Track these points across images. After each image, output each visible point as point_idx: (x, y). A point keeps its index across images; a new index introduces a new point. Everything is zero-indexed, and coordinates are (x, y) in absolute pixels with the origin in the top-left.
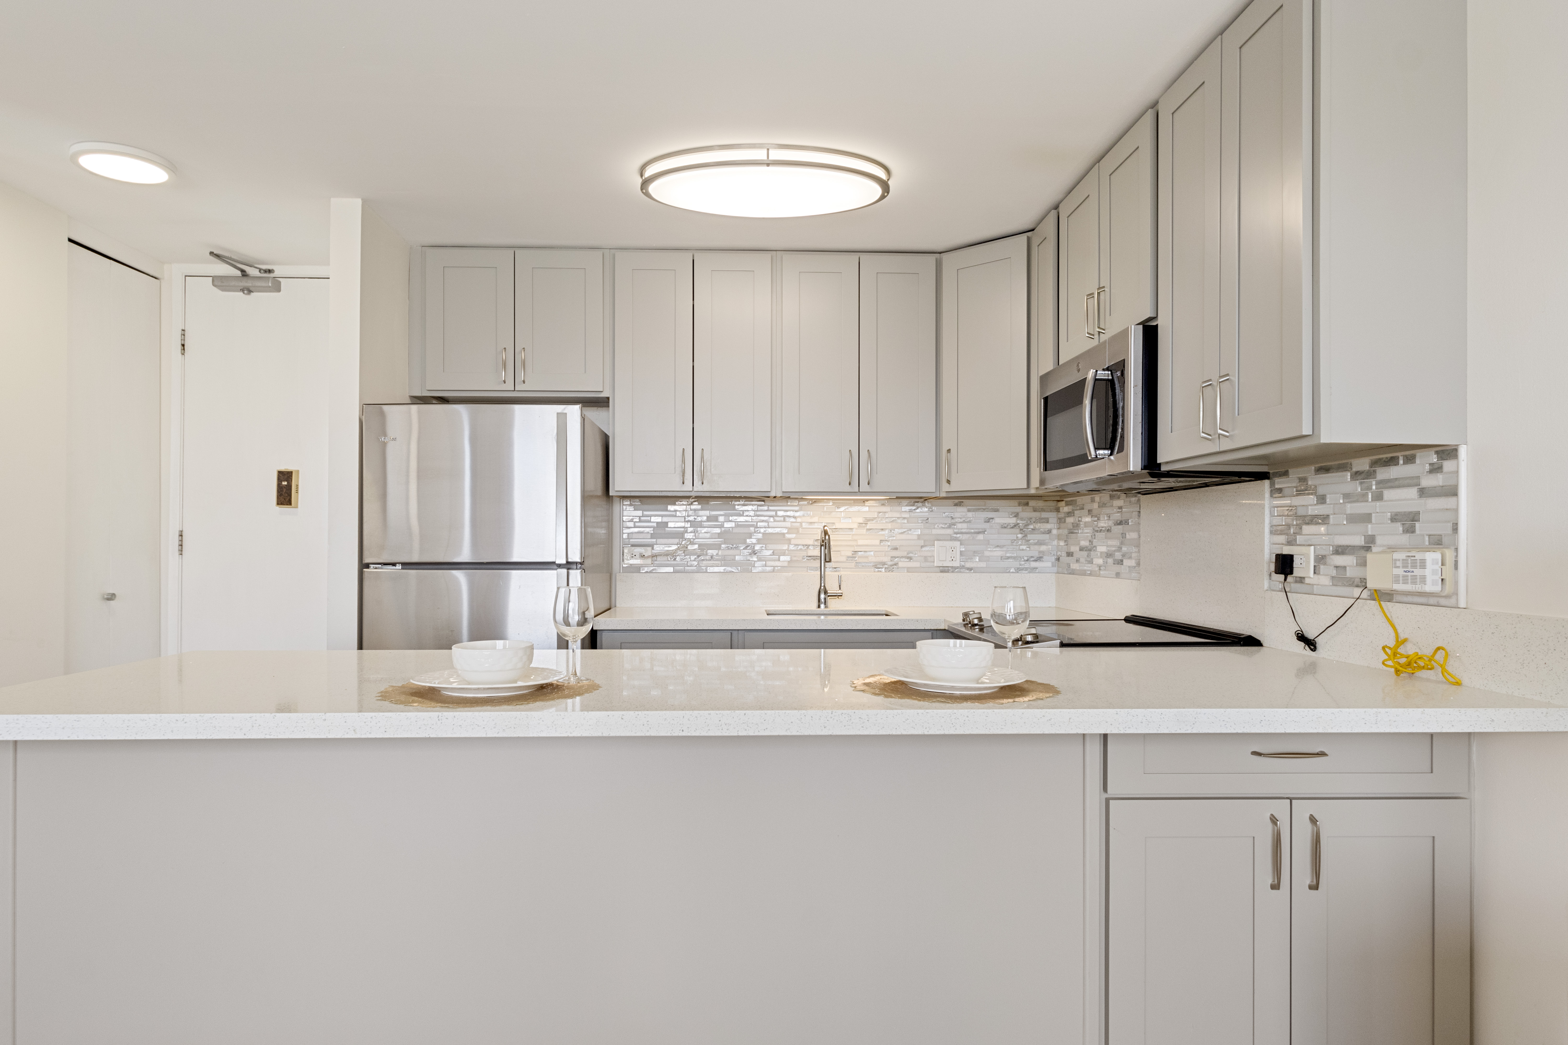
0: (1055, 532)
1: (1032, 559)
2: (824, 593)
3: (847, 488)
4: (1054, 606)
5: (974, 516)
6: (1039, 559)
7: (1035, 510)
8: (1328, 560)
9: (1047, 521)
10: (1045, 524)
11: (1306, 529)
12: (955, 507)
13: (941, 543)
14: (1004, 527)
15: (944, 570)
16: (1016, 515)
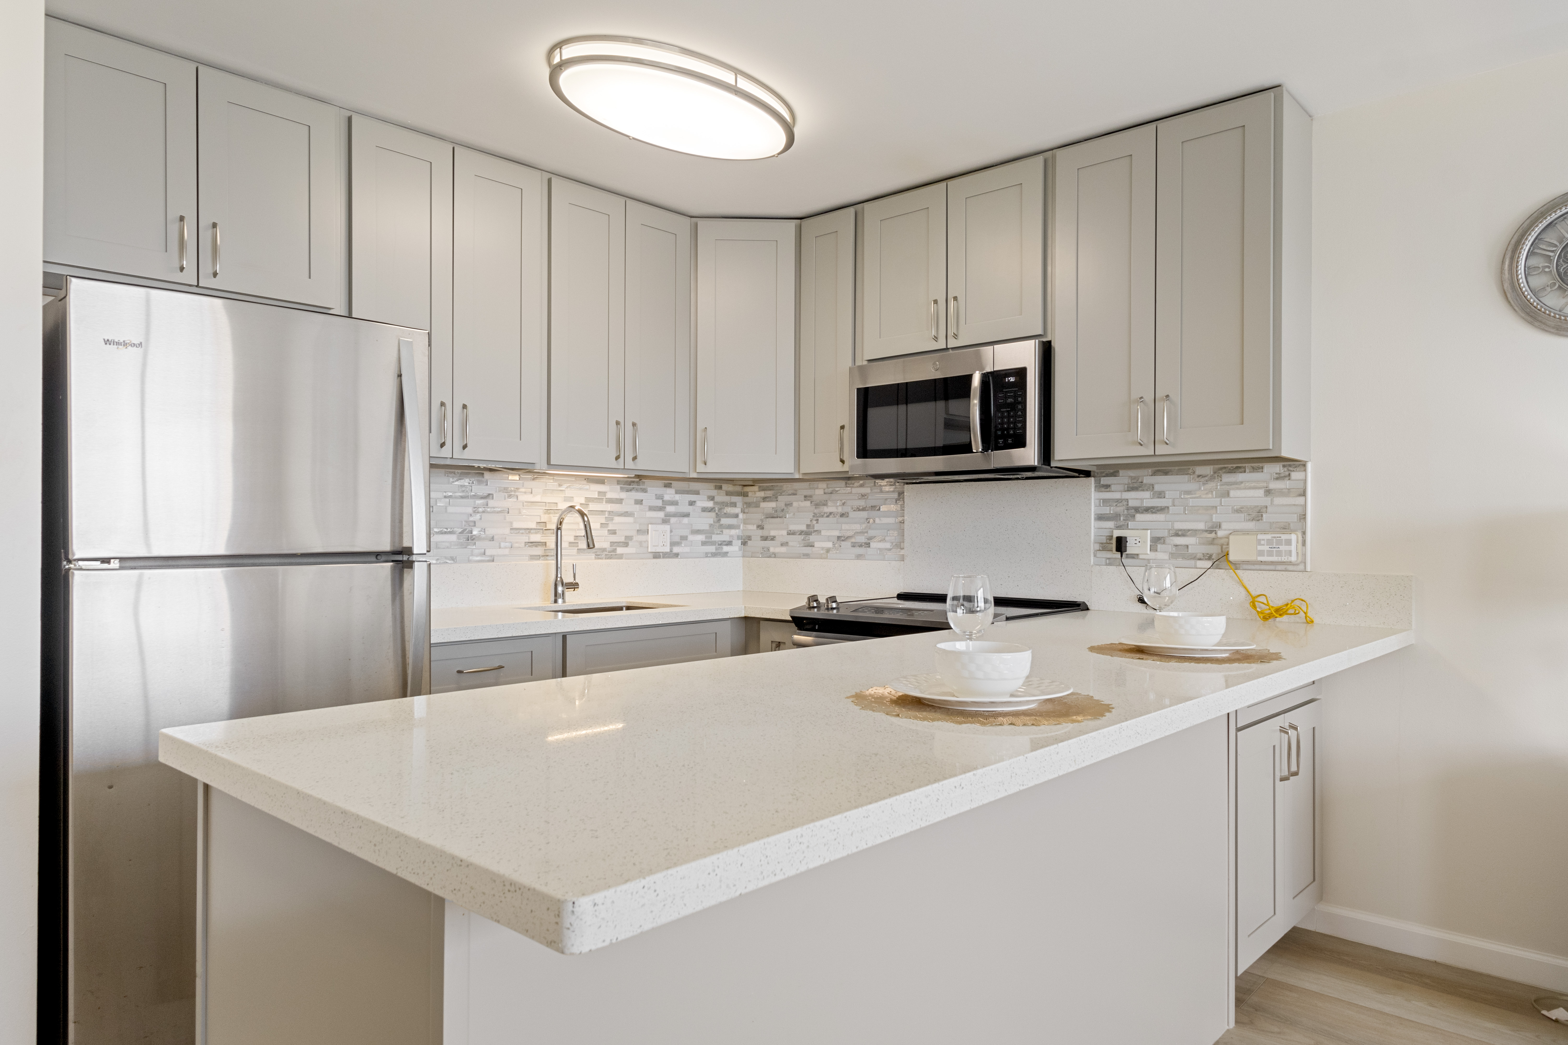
0: (741, 516)
1: (725, 543)
2: (561, 585)
3: (613, 464)
4: (742, 589)
5: (680, 498)
6: (729, 543)
7: (728, 494)
8: (1167, 541)
9: (734, 505)
10: (734, 508)
11: (1139, 517)
12: (665, 489)
13: (654, 526)
14: (704, 510)
15: (656, 555)
16: (712, 498)
